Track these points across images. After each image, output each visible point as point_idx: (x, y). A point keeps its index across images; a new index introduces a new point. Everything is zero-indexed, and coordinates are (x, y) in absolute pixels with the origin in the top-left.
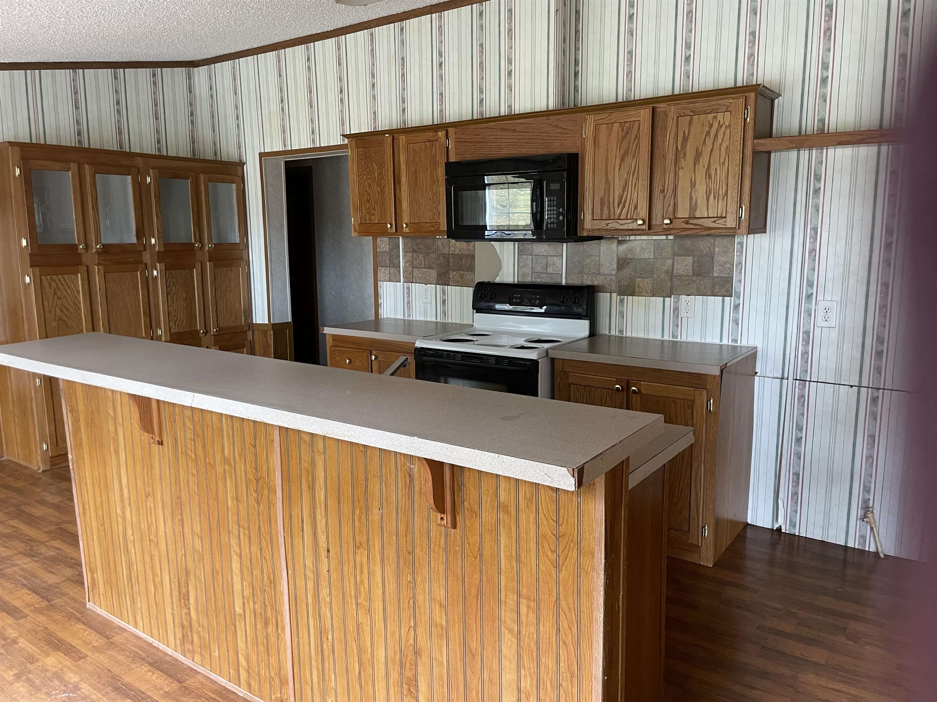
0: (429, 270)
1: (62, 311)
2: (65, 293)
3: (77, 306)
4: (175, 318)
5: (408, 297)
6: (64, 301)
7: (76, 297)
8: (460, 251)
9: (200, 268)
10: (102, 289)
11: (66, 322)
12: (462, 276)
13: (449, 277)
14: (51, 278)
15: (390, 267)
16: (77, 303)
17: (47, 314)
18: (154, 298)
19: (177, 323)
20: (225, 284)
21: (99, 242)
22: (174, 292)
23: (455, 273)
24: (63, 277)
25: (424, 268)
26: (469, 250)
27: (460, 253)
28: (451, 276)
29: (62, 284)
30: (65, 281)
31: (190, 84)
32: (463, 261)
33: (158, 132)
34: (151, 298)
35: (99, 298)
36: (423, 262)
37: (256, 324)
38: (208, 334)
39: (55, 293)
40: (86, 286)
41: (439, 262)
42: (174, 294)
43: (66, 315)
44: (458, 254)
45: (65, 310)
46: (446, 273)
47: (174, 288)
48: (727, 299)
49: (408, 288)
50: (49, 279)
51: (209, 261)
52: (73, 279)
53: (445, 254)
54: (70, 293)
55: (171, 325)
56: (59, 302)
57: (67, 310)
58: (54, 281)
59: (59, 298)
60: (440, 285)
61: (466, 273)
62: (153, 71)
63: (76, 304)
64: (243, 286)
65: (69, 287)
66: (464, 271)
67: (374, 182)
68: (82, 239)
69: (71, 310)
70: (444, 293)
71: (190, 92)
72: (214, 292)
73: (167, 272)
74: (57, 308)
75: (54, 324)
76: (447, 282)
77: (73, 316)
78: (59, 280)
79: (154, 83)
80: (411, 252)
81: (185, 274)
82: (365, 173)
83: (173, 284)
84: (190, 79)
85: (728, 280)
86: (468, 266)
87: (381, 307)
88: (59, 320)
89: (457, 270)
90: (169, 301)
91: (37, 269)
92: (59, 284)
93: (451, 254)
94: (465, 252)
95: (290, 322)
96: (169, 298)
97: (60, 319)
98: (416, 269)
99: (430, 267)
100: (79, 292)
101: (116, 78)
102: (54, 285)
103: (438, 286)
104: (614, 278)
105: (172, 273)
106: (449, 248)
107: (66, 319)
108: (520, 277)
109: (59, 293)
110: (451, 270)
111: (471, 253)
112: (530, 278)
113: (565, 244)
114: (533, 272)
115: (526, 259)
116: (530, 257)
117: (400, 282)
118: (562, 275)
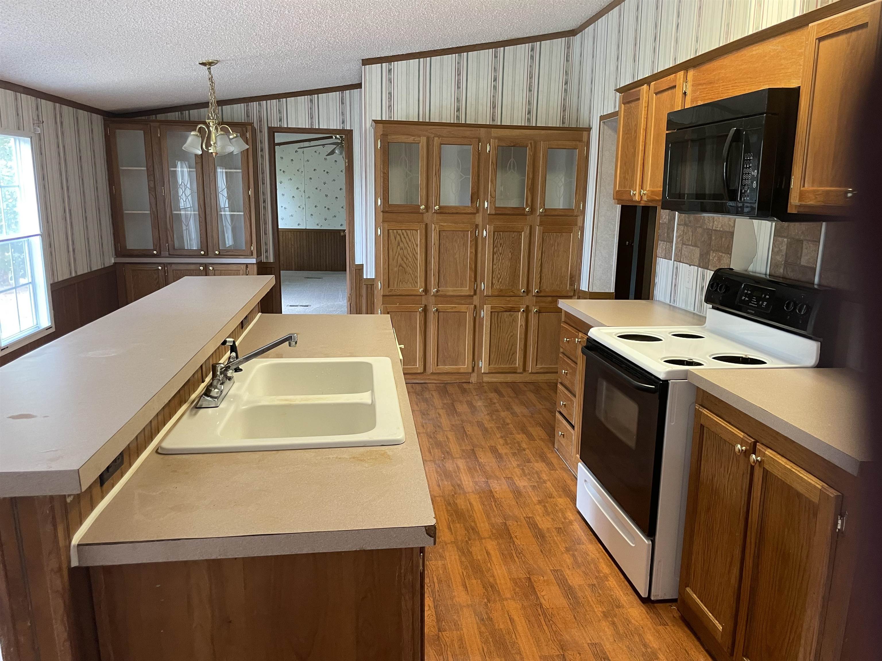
0: (694, 248)
1: (403, 260)
2: (406, 245)
3: (415, 257)
4: (499, 276)
5: (676, 279)
6: (405, 252)
7: (414, 248)
8: (722, 226)
9: (528, 232)
10: (436, 244)
11: (404, 268)
12: (720, 259)
13: (709, 259)
14: (397, 232)
15: (667, 242)
16: (415, 253)
17: (391, 260)
18: (482, 255)
19: (500, 280)
20: (553, 248)
21: (438, 204)
22: (500, 251)
23: (714, 255)
24: (406, 232)
25: (691, 245)
26: (730, 226)
27: (721, 229)
28: (711, 257)
29: (405, 238)
30: (407, 235)
31: (568, 53)
32: (723, 239)
33: (529, 103)
34: (479, 255)
35: (433, 252)
36: (691, 239)
37: (581, 290)
38: (530, 295)
39: (399, 244)
40: (423, 241)
41: (703, 239)
42: (501, 254)
43: (405, 263)
44: (720, 231)
45: (405, 259)
46: (708, 253)
47: (500, 249)
49: (677, 268)
50: (395, 233)
51: (540, 225)
52: (414, 234)
53: (709, 229)
54: (410, 246)
55: (494, 282)
56: (401, 252)
57: (407, 259)
58: (399, 235)
59: (401, 249)
61: (724, 255)
62: (532, 45)
63: (414, 255)
64: (572, 252)
65: (410, 240)
66: (722, 253)
68: (424, 201)
69: (410, 260)
70: (703, 277)
71: (567, 61)
72: (540, 255)
73: (496, 233)
74: (399, 257)
75: (396, 269)
76: (707, 265)
77: (411, 264)
78: (403, 234)
79: (532, 57)
80: (683, 225)
81: (513, 236)
83: (501, 244)
84: (568, 48)
86: (726, 246)
88: (399, 267)
89: (717, 251)
90: (495, 260)
91: (386, 225)
92: (402, 237)
93: (714, 230)
94: (726, 229)
95: (613, 293)
96: (495, 257)
97: (401, 265)
98: (685, 246)
99: (696, 246)
100: (417, 246)
101: (496, 57)
102: (398, 238)
103: (700, 269)
105: (500, 234)
106: (714, 222)
107: (405, 266)
108: (772, 268)
109: (401, 245)
110: (712, 250)
111: (731, 230)
112: (781, 271)
113: (824, 224)
114: (786, 261)
115: (781, 243)
116: (785, 240)
117: (671, 260)
118: (815, 269)
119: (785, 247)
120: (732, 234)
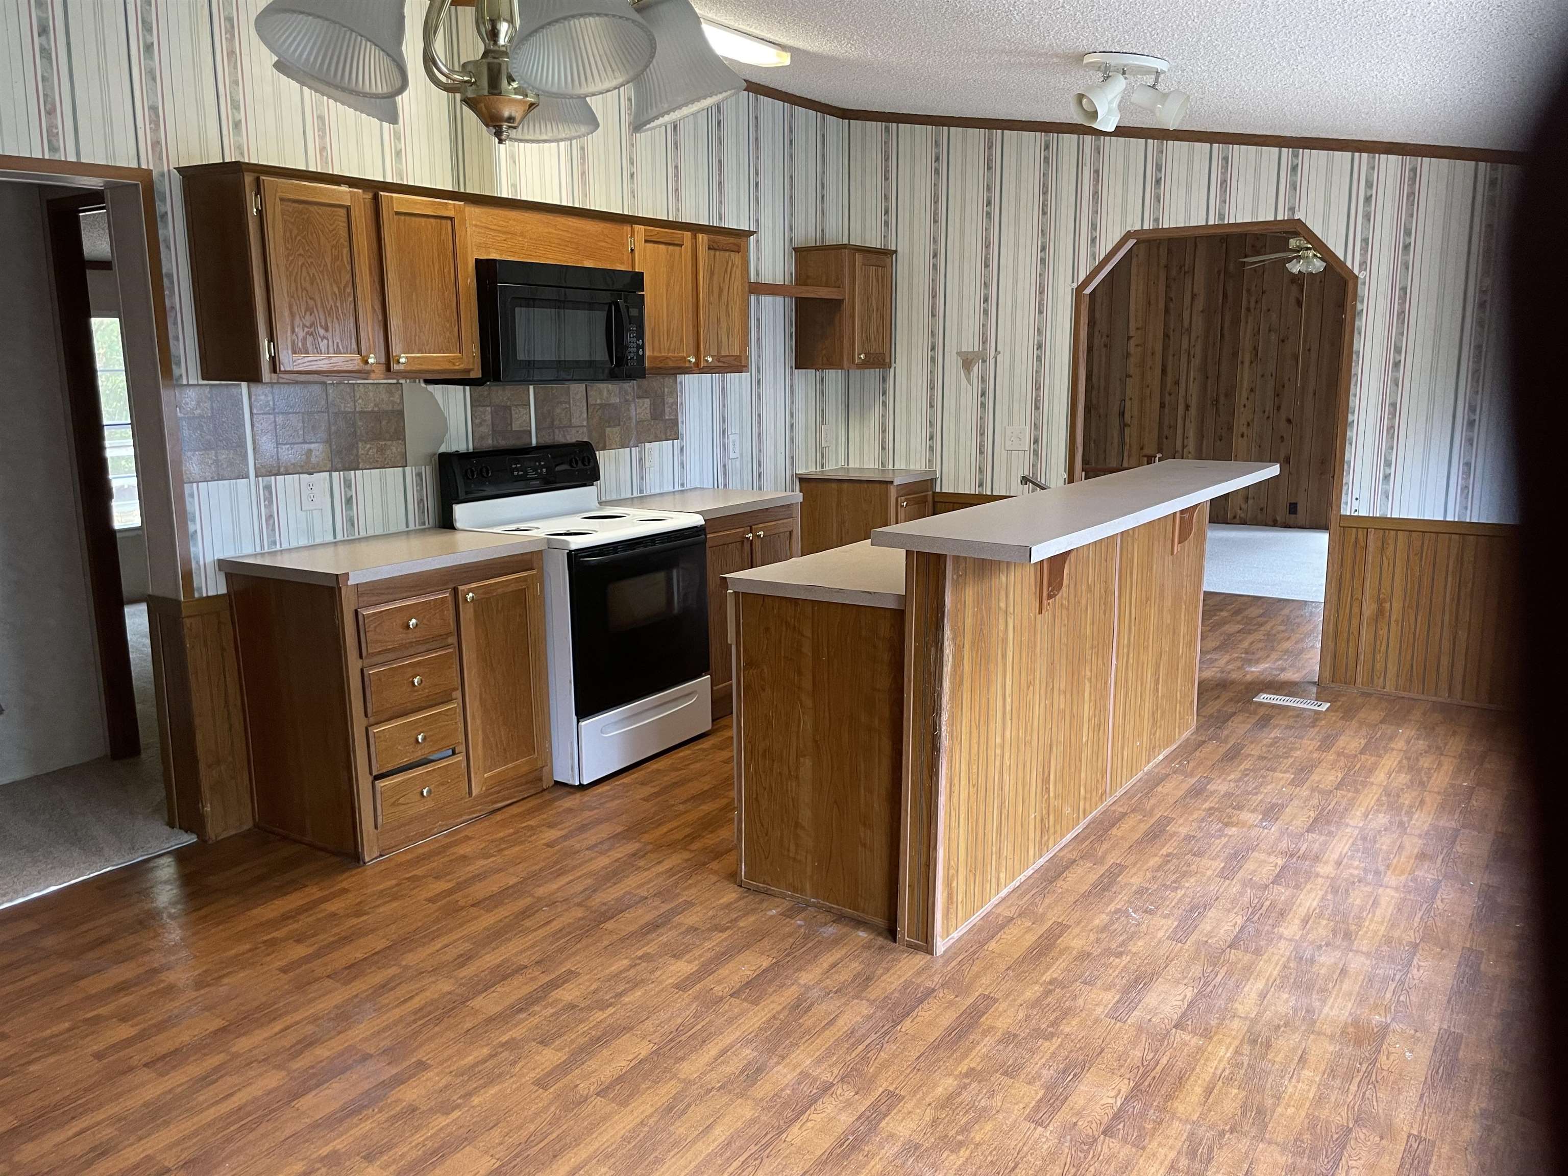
0: (312, 446)
5: (269, 505)
8: (375, 405)
12: (381, 450)
13: (357, 455)
15: (218, 449)
23: (368, 446)
25: (304, 443)
26: (393, 403)
27: (376, 409)
28: (361, 452)
32: (384, 423)
36: (300, 433)
41: (335, 429)
44: (373, 412)
46: (353, 446)
48: (675, 441)
49: (268, 488)
53: (348, 413)
60: (339, 471)
61: (389, 443)
66: (385, 440)
67: (322, 272)
70: (348, 484)
76: (354, 465)
80: (270, 414)
82: (301, 251)
85: (675, 422)
86: (392, 430)
87: (196, 540)
89: (373, 440)
93: (360, 412)
94: (384, 407)
98: (285, 447)
99: (316, 442)
103: (336, 473)
104: (585, 429)
106: (355, 401)
108: (476, 441)
110: (361, 440)
111: (397, 407)
112: (490, 442)
113: (531, 387)
114: (494, 431)
115: (484, 413)
116: (489, 409)
117: (247, 477)
118: (530, 432)
119: (490, 416)
120: (401, 413)
